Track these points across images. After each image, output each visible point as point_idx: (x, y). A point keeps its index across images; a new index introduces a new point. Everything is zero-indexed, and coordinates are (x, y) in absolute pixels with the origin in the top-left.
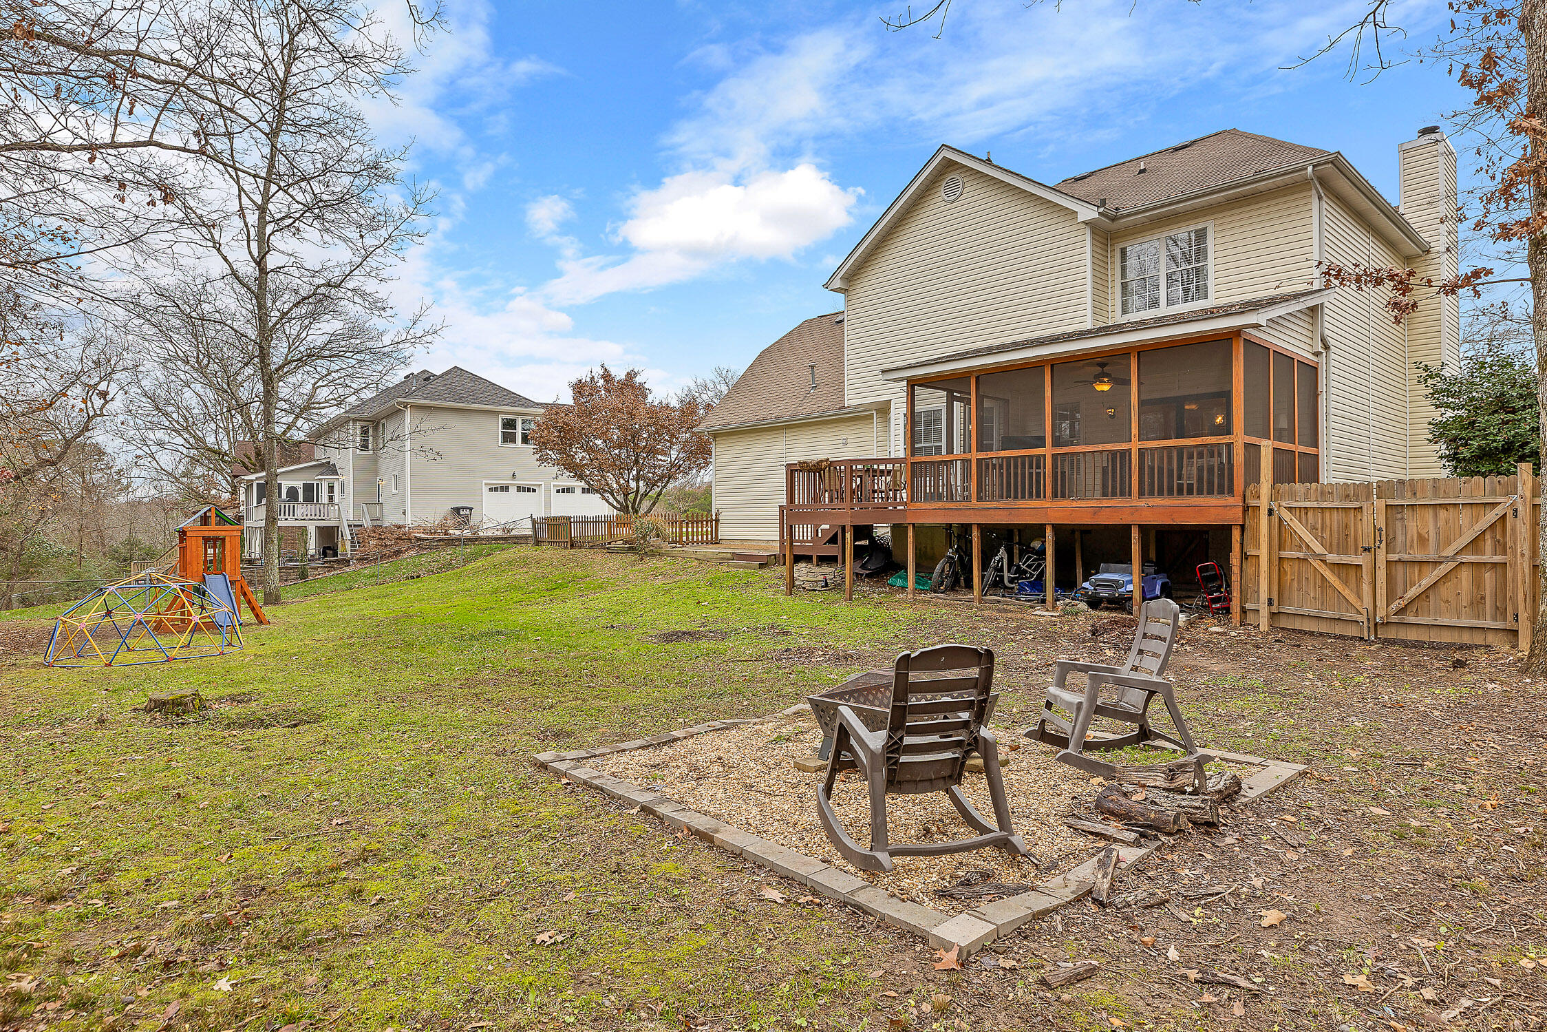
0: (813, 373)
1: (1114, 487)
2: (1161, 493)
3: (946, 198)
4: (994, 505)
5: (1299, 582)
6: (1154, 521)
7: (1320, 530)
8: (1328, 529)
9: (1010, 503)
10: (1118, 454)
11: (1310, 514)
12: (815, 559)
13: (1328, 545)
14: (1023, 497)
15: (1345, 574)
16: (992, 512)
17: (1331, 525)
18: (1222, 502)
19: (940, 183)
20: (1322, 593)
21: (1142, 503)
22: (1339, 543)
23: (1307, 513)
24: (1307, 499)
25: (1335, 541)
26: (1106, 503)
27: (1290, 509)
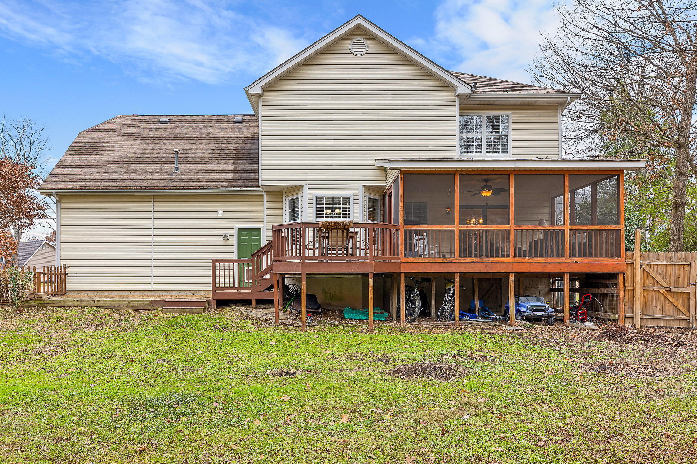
0: (177, 158)
1: (552, 251)
2: (585, 255)
3: (354, 52)
4: (473, 260)
5: (652, 302)
6: (579, 271)
7: (664, 275)
8: (669, 275)
9: (485, 260)
10: (549, 233)
11: (659, 267)
12: (254, 303)
13: (669, 282)
14: (492, 256)
15: (677, 297)
16: (473, 265)
17: (671, 273)
18: (615, 261)
19: (349, 41)
20: (665, 307)
21: (572, 260)
22: (675, 282)
23: (657, 267)
24: (658, 260)
25: (672, 281)
26: (550, 260)
27: (648, 265)
